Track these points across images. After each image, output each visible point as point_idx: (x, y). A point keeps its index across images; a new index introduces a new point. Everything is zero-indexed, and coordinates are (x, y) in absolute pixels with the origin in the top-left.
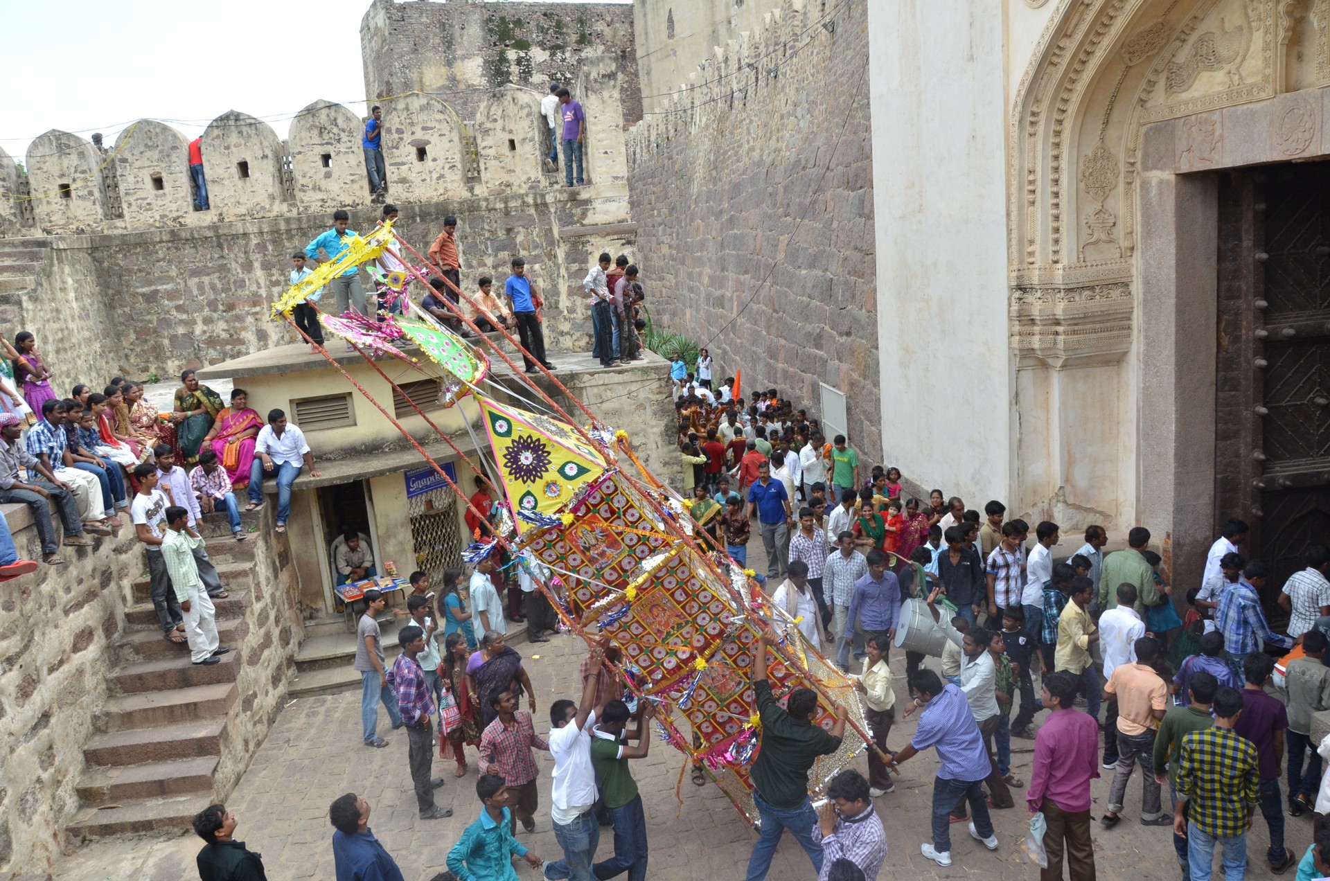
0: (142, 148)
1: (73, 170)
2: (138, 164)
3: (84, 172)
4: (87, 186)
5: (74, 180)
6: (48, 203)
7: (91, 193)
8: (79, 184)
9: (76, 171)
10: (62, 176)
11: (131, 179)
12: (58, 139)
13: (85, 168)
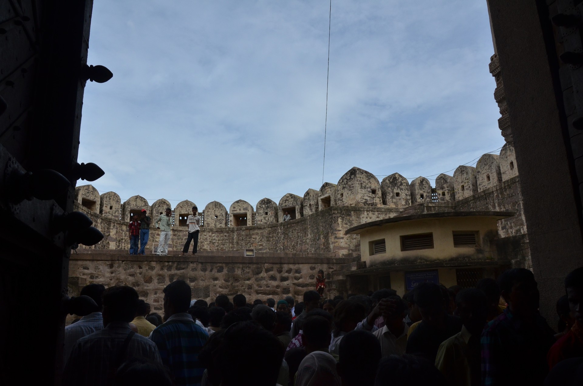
0: (484, 166)
1: (465, 179)
2: (483, 172)
3: (468, 179)
4: (468, 185)
5: (465, 183)
6: (459, 193)
7: (469, 187)
8: (467, 184)
9: (465, 180)
10: (462, 182)
11: (481, 179)
12: (461, 169)
13: (468, 178)
